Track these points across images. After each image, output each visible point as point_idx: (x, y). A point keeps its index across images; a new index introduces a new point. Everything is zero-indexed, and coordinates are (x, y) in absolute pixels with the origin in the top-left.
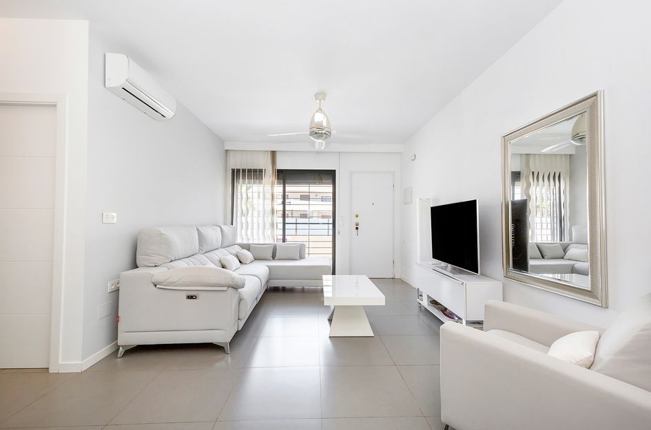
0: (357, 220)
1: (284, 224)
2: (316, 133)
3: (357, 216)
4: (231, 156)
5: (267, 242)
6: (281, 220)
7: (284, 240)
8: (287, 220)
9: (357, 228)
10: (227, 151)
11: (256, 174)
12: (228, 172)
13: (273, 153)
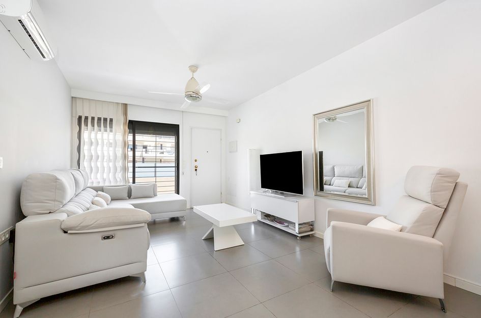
0: (196, 164)
1: (134, 167)
2: (191, 96)
3: (196, 161)
4: (79, 103)
5: (118, 184)
6: (131, 165)
7: (134, 182)
8: (137, 165)
9: (196, 170)
10: (72, 97)
11: (106, 122)
12: (74, 119)
13: (125, 106)
